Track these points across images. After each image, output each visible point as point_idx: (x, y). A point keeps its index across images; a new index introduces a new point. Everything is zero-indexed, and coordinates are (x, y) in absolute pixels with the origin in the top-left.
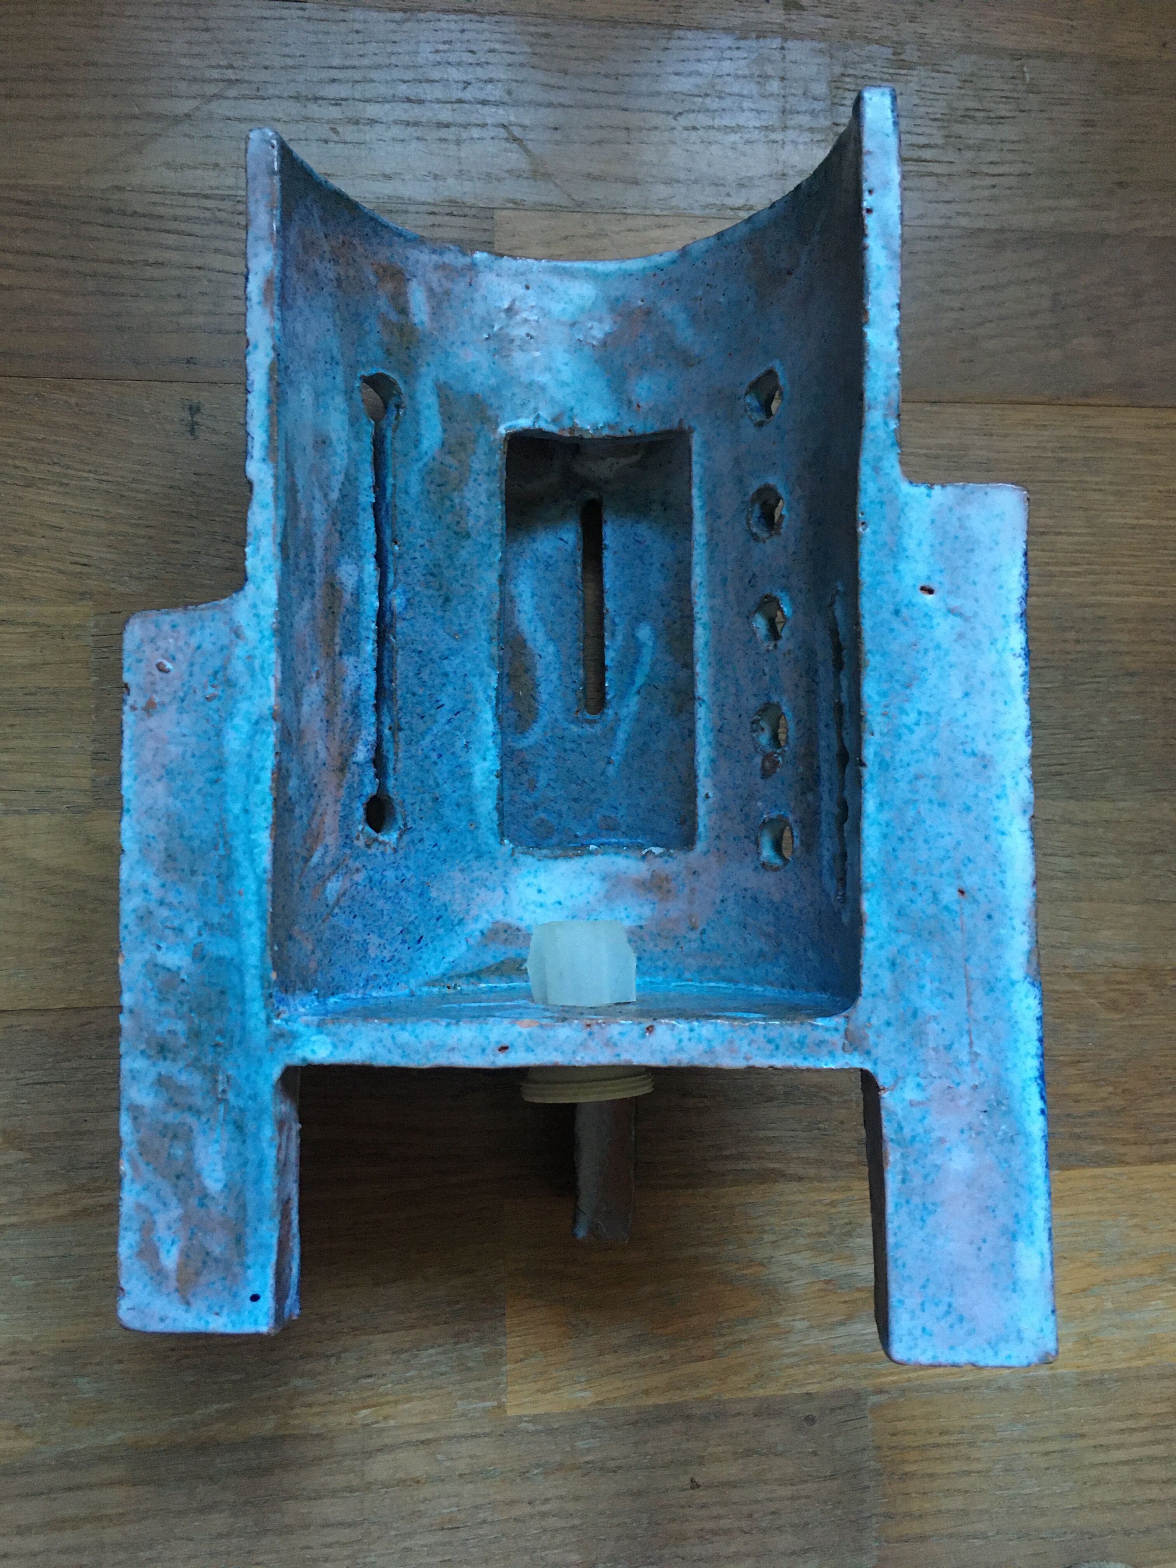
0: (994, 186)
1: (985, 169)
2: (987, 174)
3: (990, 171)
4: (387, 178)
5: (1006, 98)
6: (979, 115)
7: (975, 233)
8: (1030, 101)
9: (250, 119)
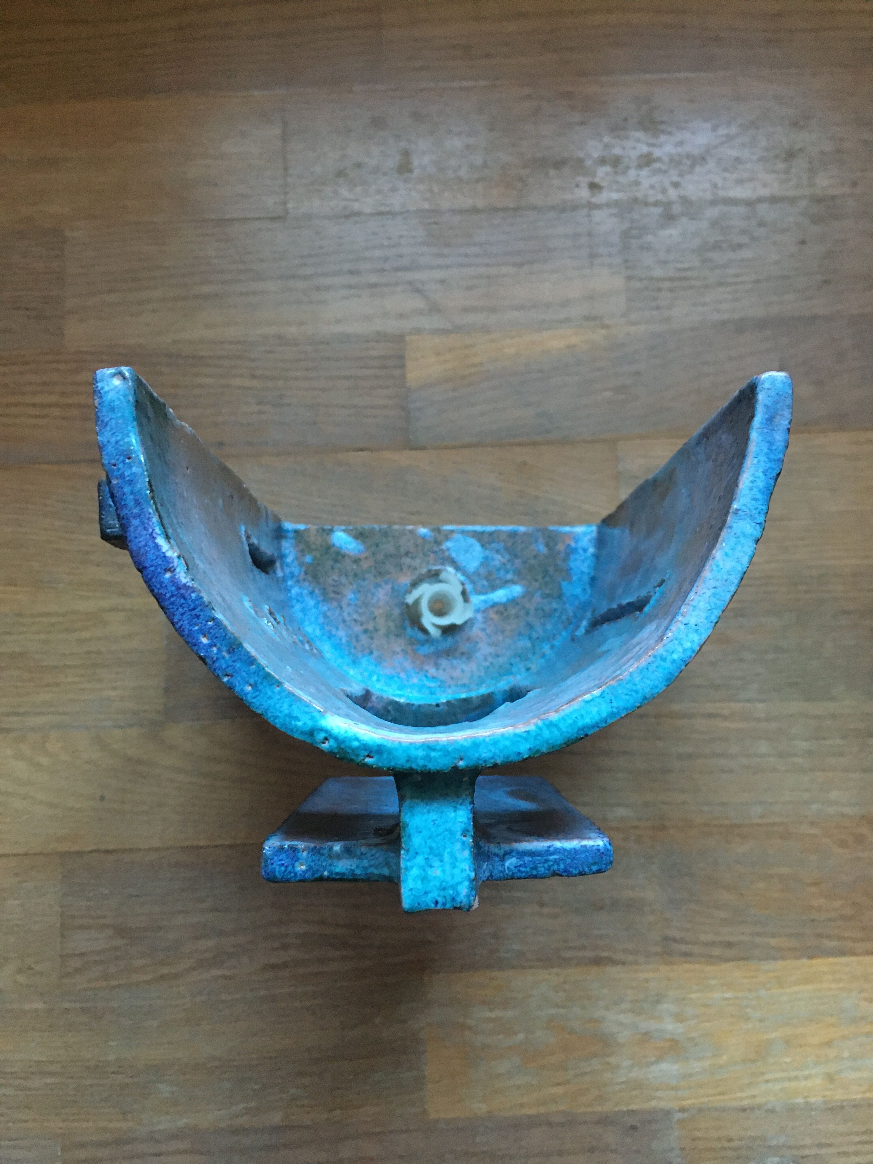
0: (736, 291)
2: (731, 283)
3: (733, 281)
4: (338, 321)
5: (743, 232)
6: (724, 245)
7: (723, 323)
8: (761, 232)
9: (254, 293)
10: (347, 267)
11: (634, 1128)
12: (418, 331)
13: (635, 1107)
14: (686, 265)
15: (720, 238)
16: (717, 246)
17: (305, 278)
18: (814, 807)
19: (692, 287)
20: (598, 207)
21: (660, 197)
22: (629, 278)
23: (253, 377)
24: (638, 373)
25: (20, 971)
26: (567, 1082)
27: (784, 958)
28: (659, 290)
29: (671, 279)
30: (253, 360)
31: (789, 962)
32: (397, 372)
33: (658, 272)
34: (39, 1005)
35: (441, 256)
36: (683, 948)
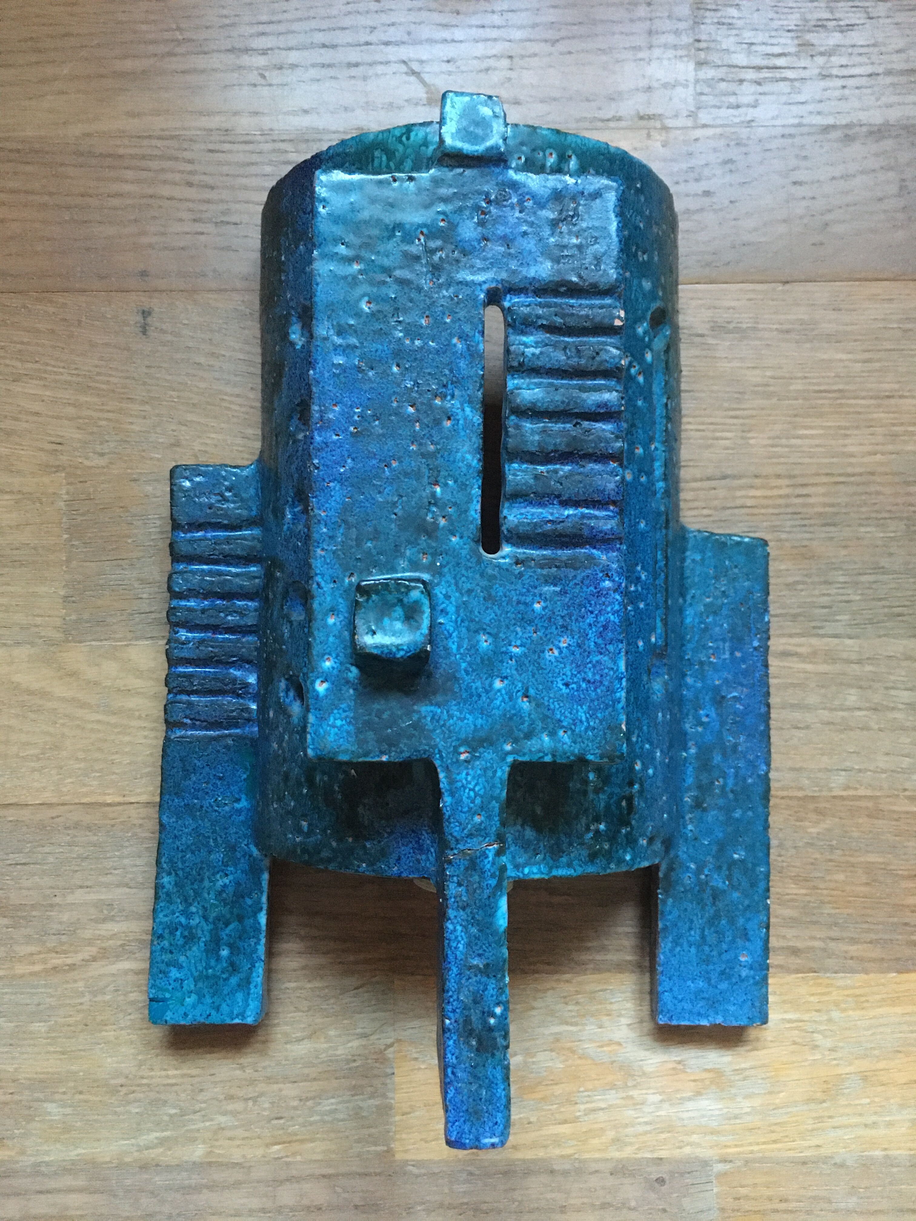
0: (844, 87)
1: (835, 72)
2: (837, 76)
3: (840, 74)
6: (831, 24)
9: (194, 71)
10: (319, 38)
11: (661, 1181)
13: (663, 1154)
14: (778, 50)
22: (700, 64)
26: (576, 1120)
27: (866, 972)
29: (759, 68)
30: (190, 162)
31: (872, 976)
33: (740, 59)
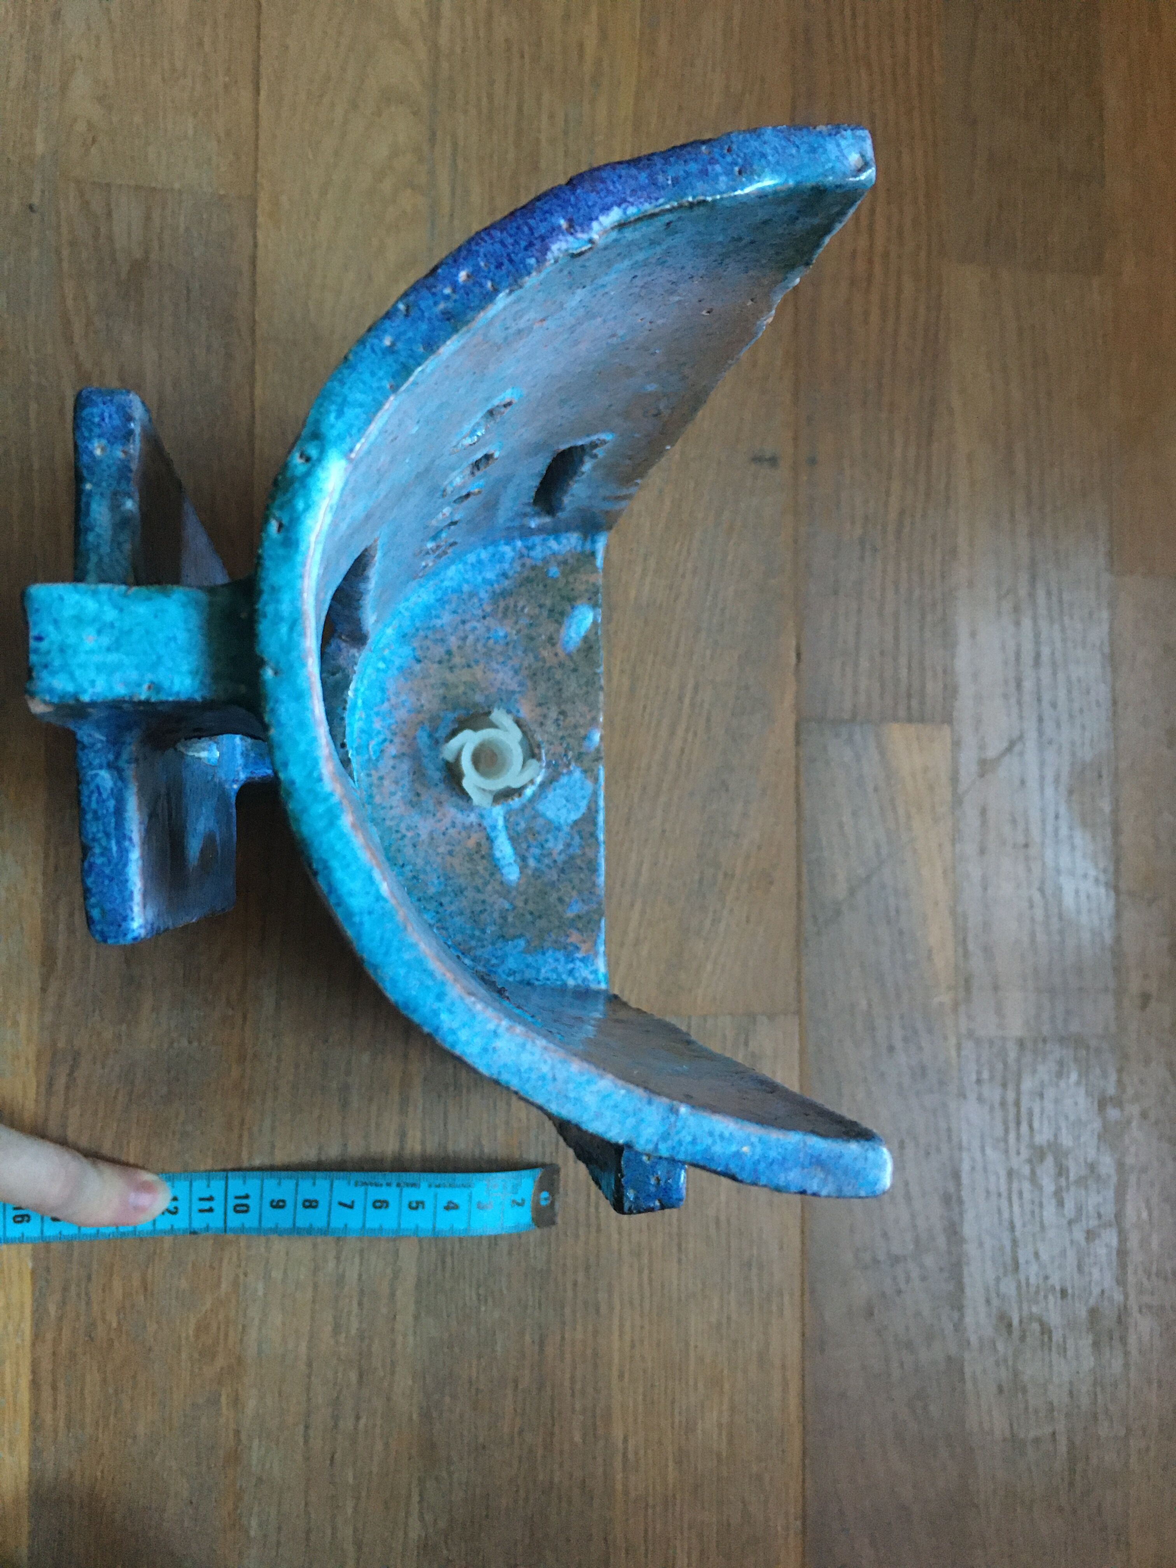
4: (973, 635)
5: (1079, 1209)
6: (1063, 1182)
7: (956, 1176)
8: (1079, 1235)
10: (1046, 651)
12: (957, 744)
14: (1036, 1125)
15: (1072, 1177)
16: (1061, 1171)
17: (1032, 595)
18: (260, 1286)
19: (1007, 1131)
20: (1119, 1005)
21: (1130, 1091)
22: (1021, 1043)
23: (902, 513)
24: (891, 1049)
25: (90, 126)
28: (1004, 1086)
29: (1017, 1103)
32: (902, 713)
33: (1027, 1084)
34: (40, 148)
35: (1057, 780)
36: (61, 1081)
